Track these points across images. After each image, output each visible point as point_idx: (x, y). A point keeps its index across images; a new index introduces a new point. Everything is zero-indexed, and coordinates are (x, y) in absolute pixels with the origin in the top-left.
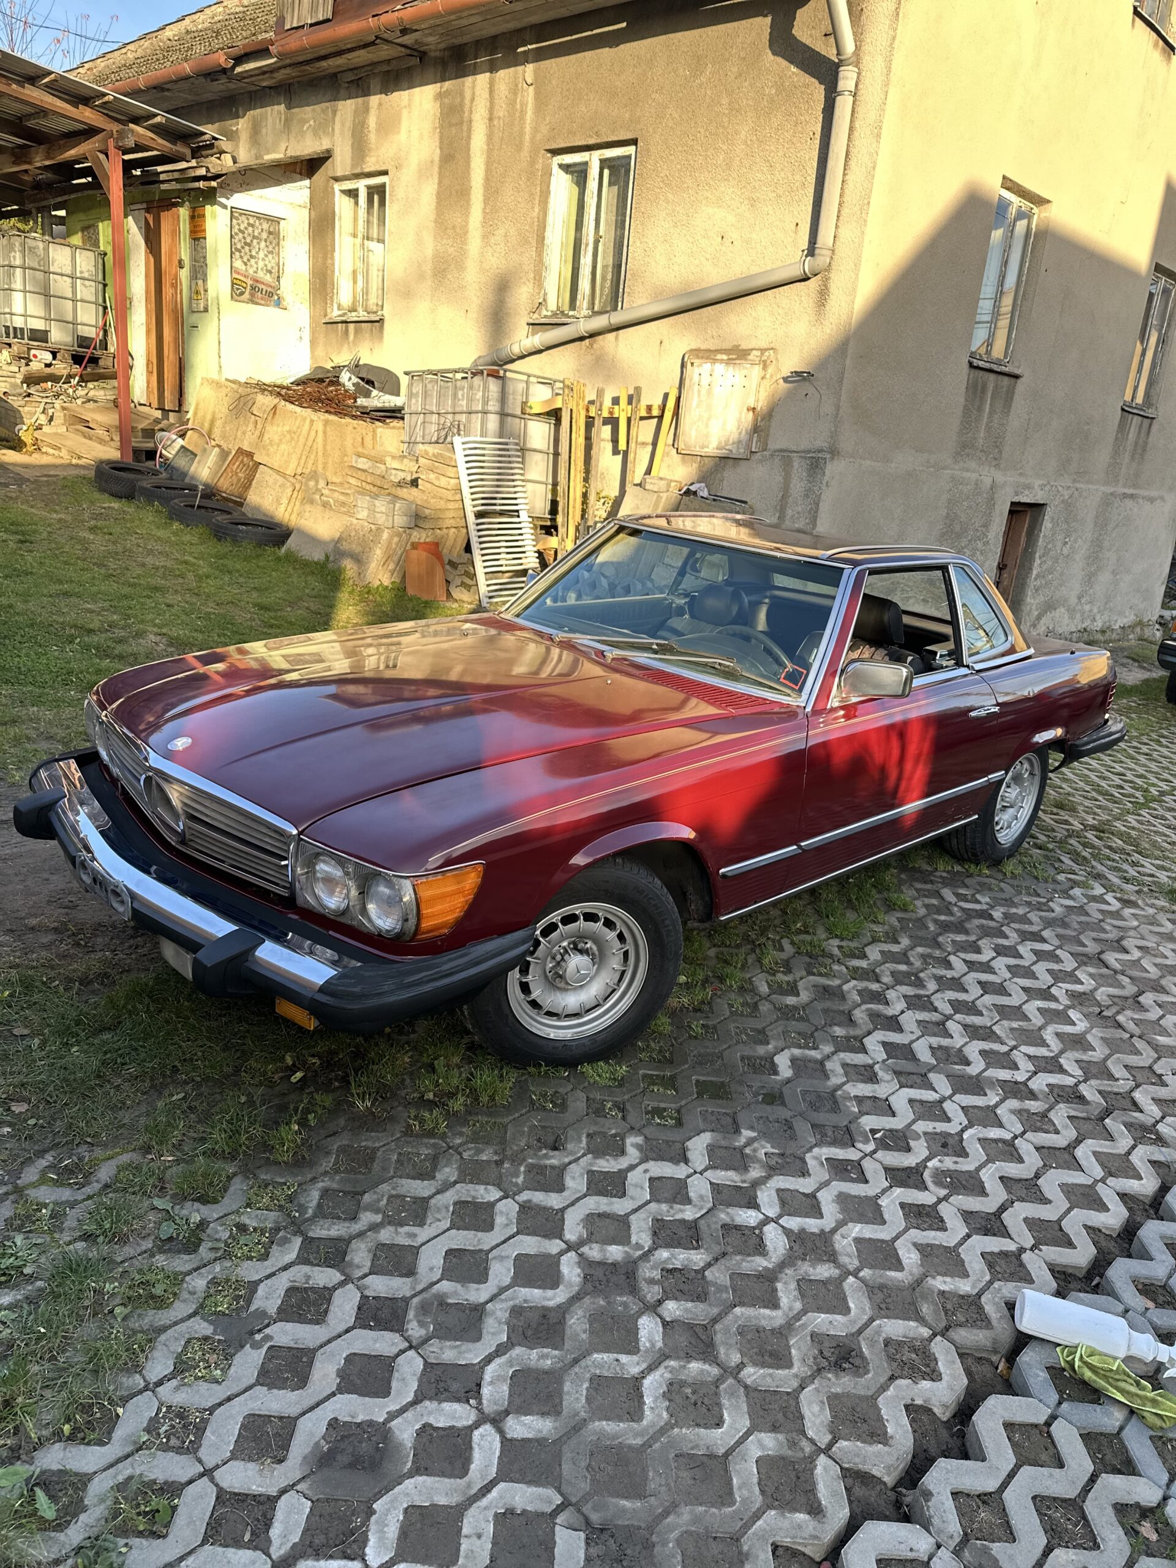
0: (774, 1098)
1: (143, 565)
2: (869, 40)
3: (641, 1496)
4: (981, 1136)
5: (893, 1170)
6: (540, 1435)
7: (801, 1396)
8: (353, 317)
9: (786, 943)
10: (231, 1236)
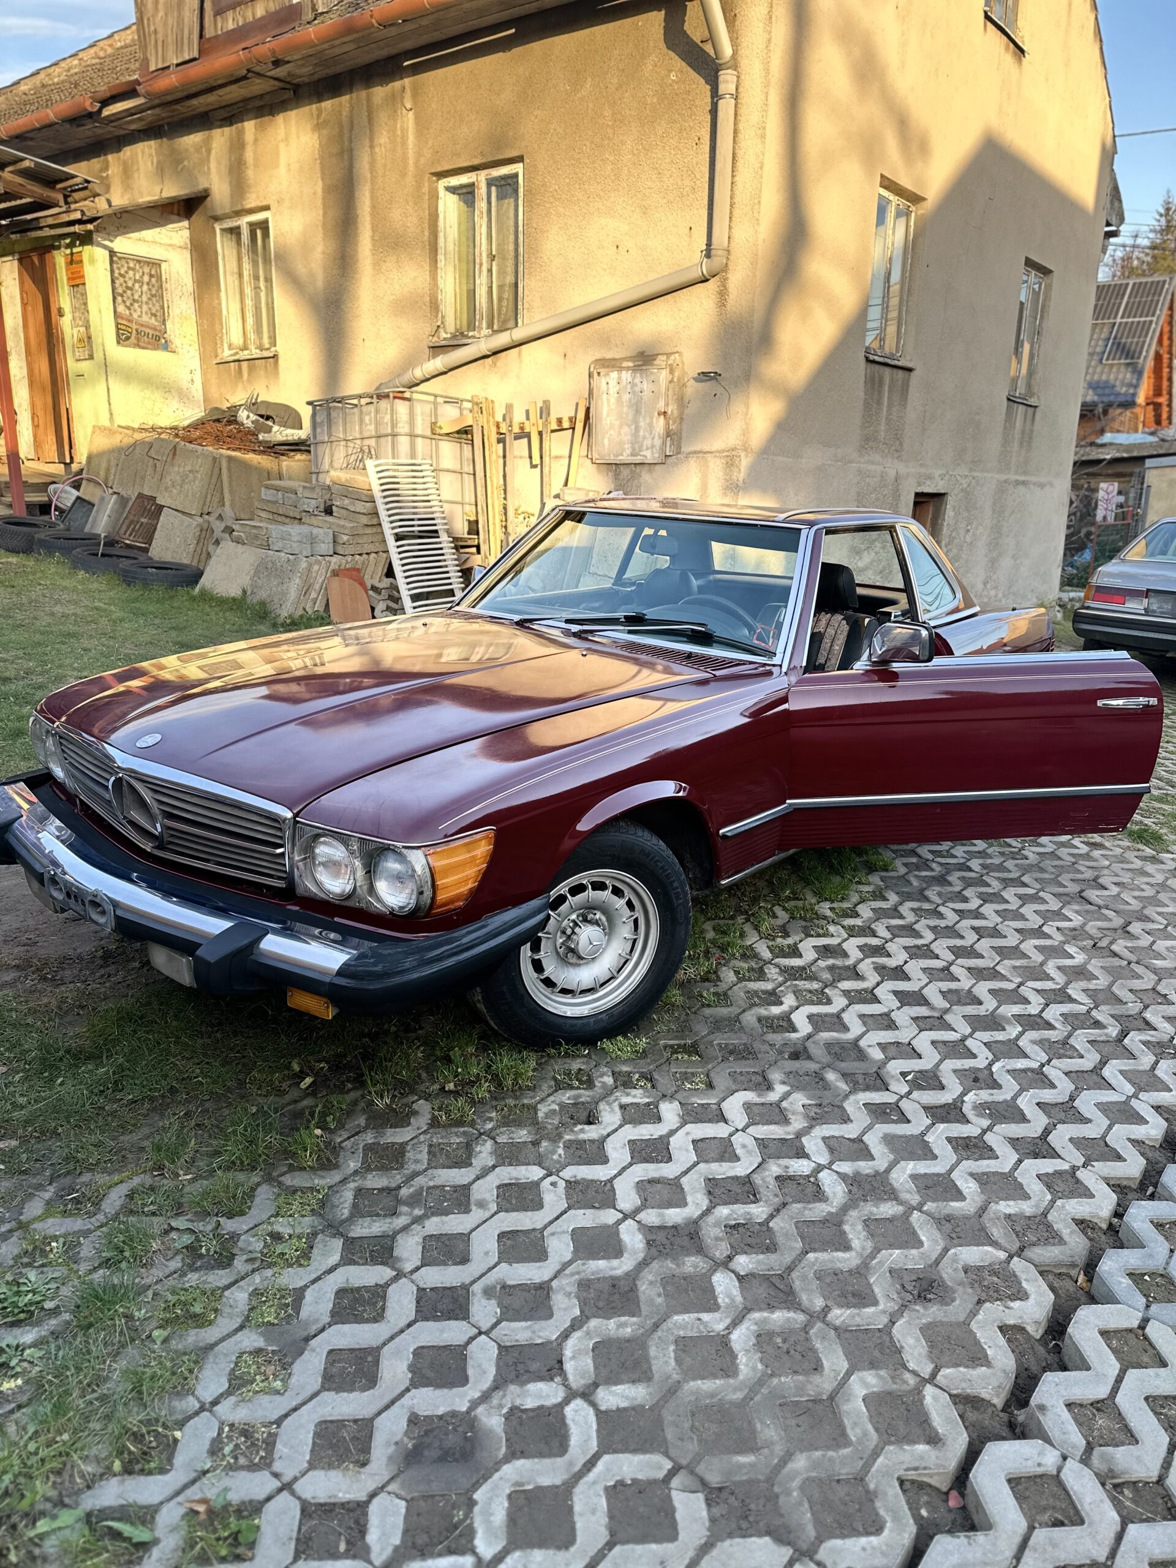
0: (798, 1053)
1: (52, 614)
2: (744, 44)
3: (754, 1449)
4: (1009, 1067)
5: (932, 1108)
6: (636, 1403)
7: (894, 1331)
8: (245, 355)
9: (778, 910)
10: (266, 1245)
